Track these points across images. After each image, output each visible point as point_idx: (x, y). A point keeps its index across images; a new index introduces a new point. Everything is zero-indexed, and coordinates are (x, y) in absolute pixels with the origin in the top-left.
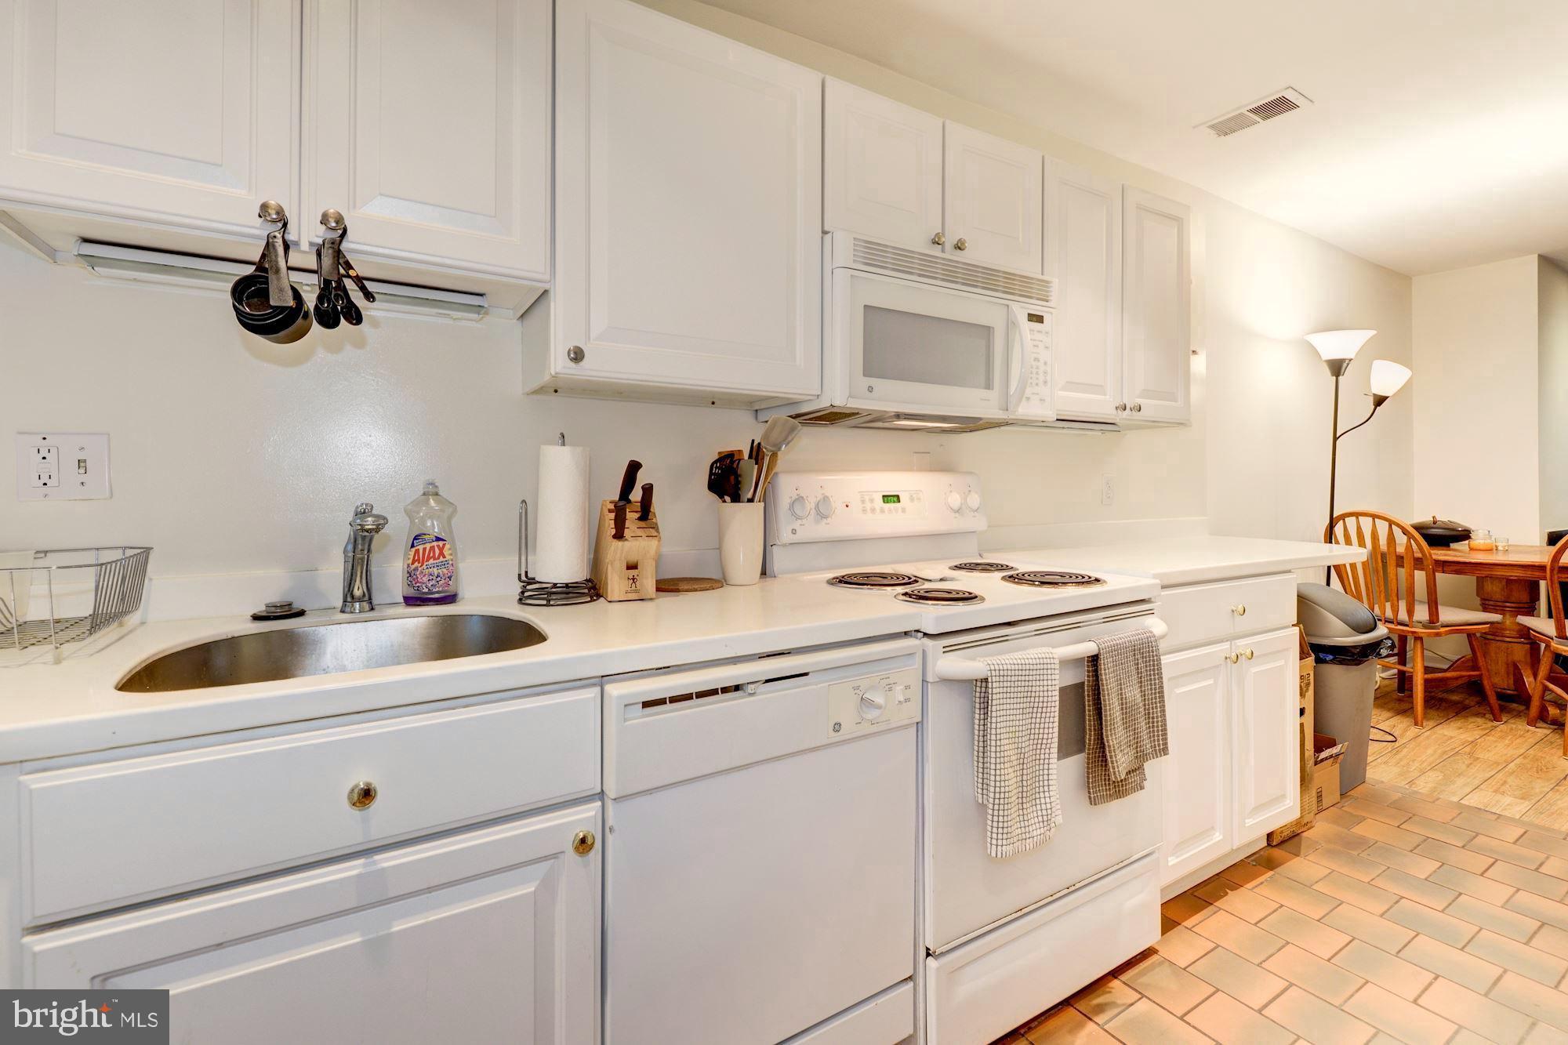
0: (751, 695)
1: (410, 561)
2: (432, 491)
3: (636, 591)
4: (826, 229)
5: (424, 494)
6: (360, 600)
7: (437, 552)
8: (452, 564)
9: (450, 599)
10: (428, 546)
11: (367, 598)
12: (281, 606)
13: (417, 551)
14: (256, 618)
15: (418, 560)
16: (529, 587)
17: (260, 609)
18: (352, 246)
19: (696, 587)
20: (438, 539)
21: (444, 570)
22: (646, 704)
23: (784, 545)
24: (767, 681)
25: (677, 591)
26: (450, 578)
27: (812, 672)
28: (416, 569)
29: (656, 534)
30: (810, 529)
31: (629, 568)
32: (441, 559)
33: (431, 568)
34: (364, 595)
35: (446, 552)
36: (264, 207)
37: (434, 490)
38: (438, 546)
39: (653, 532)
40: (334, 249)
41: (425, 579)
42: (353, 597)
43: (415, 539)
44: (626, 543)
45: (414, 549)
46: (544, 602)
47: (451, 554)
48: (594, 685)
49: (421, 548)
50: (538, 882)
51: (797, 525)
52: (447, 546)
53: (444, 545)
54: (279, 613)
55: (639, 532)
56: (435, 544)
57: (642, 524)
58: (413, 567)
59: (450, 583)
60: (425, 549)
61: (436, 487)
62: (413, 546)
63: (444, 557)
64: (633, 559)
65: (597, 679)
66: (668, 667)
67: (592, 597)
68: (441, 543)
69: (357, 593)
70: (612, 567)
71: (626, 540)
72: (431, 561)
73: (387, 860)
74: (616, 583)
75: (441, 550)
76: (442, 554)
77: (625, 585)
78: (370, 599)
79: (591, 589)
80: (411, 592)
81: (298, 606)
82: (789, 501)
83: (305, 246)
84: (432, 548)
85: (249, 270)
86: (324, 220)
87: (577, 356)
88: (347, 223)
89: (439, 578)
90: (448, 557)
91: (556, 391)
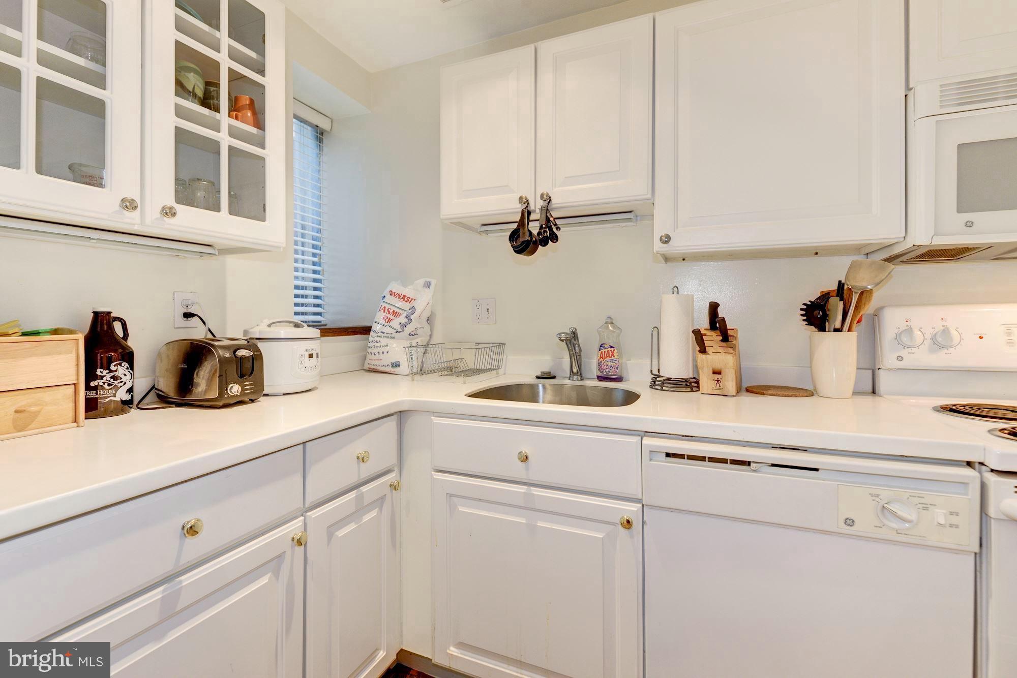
0: (755, 471)
1: (599, 357)
2: (610, 321)
3: (720, 389)
4: (911, 86)
5: (606, 323)
6: (576, 374)
7: (611, 354)
8: (618, 361)
9: (619, 379)
10: (606, 350)
11: (579, 374)
12: (546, 373)
13: (602, 352)
14: (538, 377)
15: (602, 357)
16: (658, 379)
17: (539, 374)
18: (554, 206)
19: (779, 393)
20: (611, 347)
21: (614, 364)
22: (668, 455)
23: (890, 370)
24: (773, 465)
25: (763, 394)
26: (617, 368)
27: (822, 469)
28: (601, 362)
29: (732, 352)
30: (922, 357)
31: (714, 373)
32: (613, 358)
33: (607, 362)
34: (578, 372)
35: (615, 354)
36: (521, 198)
37: (611, 321)
38: (611, 351)
39: (731, 350)
40: (546, 210)
41: (605, 367)
42: (573, 372)
43: (601, 346)
44: (708, 356)
45: (600, 352)
46: (659, 388)
47: (618, 356)
48: (639, 435)
49: (603, 351)
50: (604, 534)
51: (903, 353)
52: (616, 351)
53: (614, 350)
54: (545, 376)
55: (720, 350)
56: (609, 349)
57: (724, 344)
58: (600, 360)
59: (617, 371)
60: (605, 352)
61: (612, 319)
62: (600, 350)
63: (614, 357)
64: (718, 367)
65: (642, 433)
66: (692, 437)
67: (692, 389)
68: (612, 349)
69: (575, 371)
70: (702, 371)
71: (709, 354)
72: (608, 358)
73: (536, 491)
74: (706, 382)
75: (613, 352)
76: (613, 355)
77: (712, 384)
78: (581, 374)
79: (691, 385)
80: (600, 374)
81: (553, 374)
82: (896, 331)
83: (538, 211)
84: (608, 351)
85: (515, 226)
86: (542, 196)
87: (666, 240)
88: (550, 195)
89: (611, 368)
90: (616, 357)
91: (684, 260)
